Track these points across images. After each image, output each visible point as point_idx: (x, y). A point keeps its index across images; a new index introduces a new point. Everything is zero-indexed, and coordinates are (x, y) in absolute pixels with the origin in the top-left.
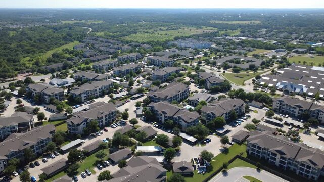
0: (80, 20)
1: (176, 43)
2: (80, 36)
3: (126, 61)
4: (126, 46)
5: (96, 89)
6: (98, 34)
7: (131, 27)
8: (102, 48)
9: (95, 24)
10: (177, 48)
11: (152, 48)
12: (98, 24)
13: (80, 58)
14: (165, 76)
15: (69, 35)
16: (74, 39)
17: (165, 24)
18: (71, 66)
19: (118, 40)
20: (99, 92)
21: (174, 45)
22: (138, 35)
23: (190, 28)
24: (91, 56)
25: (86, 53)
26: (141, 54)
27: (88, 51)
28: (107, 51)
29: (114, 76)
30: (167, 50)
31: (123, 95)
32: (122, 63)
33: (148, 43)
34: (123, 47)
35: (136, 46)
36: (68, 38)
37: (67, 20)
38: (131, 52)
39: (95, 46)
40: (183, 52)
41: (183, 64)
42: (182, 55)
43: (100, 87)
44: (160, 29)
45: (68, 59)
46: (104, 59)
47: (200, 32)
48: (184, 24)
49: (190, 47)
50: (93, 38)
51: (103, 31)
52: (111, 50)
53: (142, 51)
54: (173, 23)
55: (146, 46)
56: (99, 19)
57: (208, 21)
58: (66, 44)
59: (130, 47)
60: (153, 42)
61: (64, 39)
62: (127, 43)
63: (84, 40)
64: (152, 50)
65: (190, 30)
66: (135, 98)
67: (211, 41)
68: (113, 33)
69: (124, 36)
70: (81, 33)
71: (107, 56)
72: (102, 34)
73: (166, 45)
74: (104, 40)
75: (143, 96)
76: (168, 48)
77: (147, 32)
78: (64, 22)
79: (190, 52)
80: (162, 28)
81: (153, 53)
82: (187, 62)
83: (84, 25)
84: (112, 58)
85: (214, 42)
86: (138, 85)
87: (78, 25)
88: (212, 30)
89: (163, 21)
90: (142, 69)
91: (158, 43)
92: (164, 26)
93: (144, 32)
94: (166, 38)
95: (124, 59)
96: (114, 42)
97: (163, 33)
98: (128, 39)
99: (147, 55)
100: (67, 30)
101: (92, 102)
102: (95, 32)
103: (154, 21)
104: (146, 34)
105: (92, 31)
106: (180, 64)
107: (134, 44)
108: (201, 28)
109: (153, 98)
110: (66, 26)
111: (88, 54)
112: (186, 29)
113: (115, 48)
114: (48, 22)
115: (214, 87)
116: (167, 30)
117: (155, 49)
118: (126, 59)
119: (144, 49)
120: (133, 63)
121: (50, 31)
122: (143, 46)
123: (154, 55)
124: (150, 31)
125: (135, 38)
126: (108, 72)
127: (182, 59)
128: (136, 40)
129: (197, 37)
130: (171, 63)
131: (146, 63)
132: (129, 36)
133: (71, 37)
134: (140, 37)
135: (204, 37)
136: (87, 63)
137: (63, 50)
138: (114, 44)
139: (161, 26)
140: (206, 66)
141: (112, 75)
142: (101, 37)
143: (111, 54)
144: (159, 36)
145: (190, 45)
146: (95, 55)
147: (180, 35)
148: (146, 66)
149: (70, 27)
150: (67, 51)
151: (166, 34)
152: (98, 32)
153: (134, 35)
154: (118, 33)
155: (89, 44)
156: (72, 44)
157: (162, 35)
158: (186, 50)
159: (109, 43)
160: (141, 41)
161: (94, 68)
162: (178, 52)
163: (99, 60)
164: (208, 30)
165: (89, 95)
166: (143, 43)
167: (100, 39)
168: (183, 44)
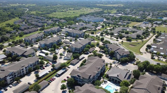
0: (22, 4)
1: (81, 18)
2: (20, 14)
3: (50, 33)
4: (50, 21)
5: (22, 68)
6: (32, 12)
7: (52, 8)
8: (33, 23)
9: (30, 6)
10: (83, 22)
11: (67, 23)
12: (32, 6)
13: (17, 31)
14: (81, 48)
15: (12, 14)
16: (16, 16)
17: (72, 6)
18: (8, 39)
19: (44, 17)
20: (26, 70)
21: (80, 20)
22: (57, 13)
23: (87, 9)
24: (25, 29)
25: (21, 27)
26: (60, 27)
27: (23, 25)
28: (37, 25)
29: (40, 48)
30: (77, 24)
31: (49, 72)
32: (47, 35)
33: (64, 19)
34: (48, 22)
35: (56, 21)
36: (11, 16)
37: (14, 4)
38: (53, 25)
39: (29, 21)
40: (88, 25)
41: (91, 35)
42: (88, 28)
43: (27, 66)
44: (70, 9)
45: (7, 32)
46: (34, 31)
47: (92, 11)
48: (82, 6)
49: (91, 21)
50: (29, 15)
51: (35, 10)
52: (40, 24)
53: (61, 25)
54: (76, 6)
55: (63, 21)
56: (33, 4)
57: (95, 5)
58: (10, 19)
59: (52, 22)
60: (67, 18)
61: (9, 16)
62: (50, 18)
63: (22, 17)
64: (67, 24)
65: (87, 10)
66: (59, 75)
67: (102, 17)
68: (42, 12)
69: (48, 14)
70: (21, 12)
71: (36, 29)
72: (34, 12)
73: (75, 20)
74: (35, 17)
75: (66, 71)
76: (77, 22)
77: (62, 11)
78: (12, 5)
79: (92, 25)
80: (71, 8)
81: (68, 26)
82: (93, 33)
83: (24, 7)
84: (40, 30)
85: (104, 17)
86: (61, 58)
87: (20, 7)
88: (99, 9)
89: (71, 5)
90: (62, 40)
91: (70, 19)
92: (71, 7)
93: (60, 11)
94: (74, 14)
95: (49, 32)
96: (42, 18)
97: (72, 12)
98: (51, 15)
99: (64, 28)
100: (12, 10)
101: (18, 83)
102: (30, 11)
103: (65, 5)
104: (62, 12)
105: (29, 11)
106: (89, 35)
107: (55, 19)
108: (92, 8)
109: (77, 78)
110: (13, 8)
111: (22, 28)
112: (84, 9)
113: (42, 23)
114: (2, 5)
115: (124, 59)
116: (74, 10)
117: (69, 23)
118: (50, 32)
119: (62, 23)
120: (55, 36)
121: (1, 10)
122: (61, 21)
123: (69, 28)
124: (64, 10)
125: (55, 15)
126: (36, 44)
127: (89, 31)
128: (55, 16)
129: (92, 14)
130: (82, 35)
131: (64, 35)
132: (52, 14)
133: (14, 14)
134: (58, 15)
135: (97, 14)
136: (21, 36)
137: (6, 24)
138: (42, 19)
139: (70, 7)
140: (106, 36)
141: (39, 47)
142: (33, 14)
143: (39, 27)
144: (70, 13)
145: (91, 20)
146: (28, 28)
147: (82, 13)
148: (65, 37)
149: (15, 8)
150: (8, 25)
151: (74, 13)
152: (32, 11)
153: (54, 13)
154: (45, 12)
155: (25, 19)
156: (14, 19)
157: (71, 13)
158: (89, 23)
159: (38, 18)
160: (59, 17)
161: (25, 41)
162: (85, 25)
163: (30, 32)
164: (97, 10)
165: (15, 76)
166: (61, 19)
167: (33, 16)
168: (87, 19)
